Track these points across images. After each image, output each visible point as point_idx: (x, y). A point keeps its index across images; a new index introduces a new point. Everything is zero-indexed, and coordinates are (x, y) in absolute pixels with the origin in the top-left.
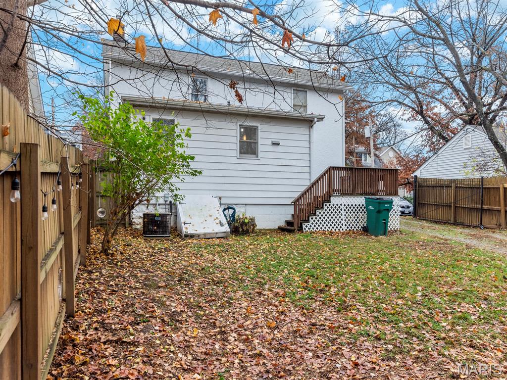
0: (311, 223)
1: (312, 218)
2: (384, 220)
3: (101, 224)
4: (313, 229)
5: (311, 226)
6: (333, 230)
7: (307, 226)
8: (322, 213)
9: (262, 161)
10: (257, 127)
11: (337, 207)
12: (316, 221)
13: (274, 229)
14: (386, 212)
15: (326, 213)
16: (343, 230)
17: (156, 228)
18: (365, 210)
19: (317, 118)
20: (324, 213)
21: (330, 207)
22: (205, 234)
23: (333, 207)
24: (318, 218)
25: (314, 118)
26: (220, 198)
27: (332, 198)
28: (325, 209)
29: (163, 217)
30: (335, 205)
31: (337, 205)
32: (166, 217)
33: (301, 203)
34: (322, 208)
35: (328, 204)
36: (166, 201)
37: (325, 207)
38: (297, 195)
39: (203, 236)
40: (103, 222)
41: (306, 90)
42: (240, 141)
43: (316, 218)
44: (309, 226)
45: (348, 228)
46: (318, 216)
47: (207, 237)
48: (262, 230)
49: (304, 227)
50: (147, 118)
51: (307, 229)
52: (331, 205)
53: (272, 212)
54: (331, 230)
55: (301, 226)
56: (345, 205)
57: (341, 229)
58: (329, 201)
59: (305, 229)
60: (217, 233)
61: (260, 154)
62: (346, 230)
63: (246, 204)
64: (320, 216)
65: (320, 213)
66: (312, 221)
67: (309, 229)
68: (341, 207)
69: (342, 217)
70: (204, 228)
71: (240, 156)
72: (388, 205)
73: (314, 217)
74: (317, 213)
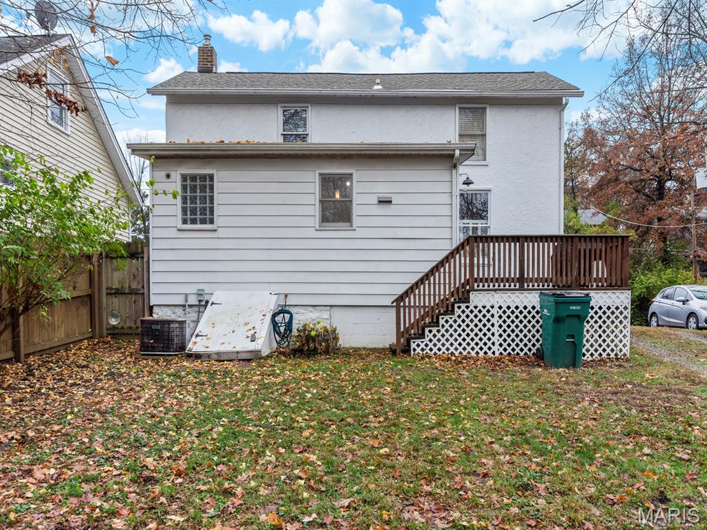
0: (427, 339)
1: (430, 331)
2: (572, 337)
3: (114, 334)
4: (431, 350)
5: (426, 345)
6: (473, 353)
7: (418, 345)
8: (451, 322)
9: (360, 233)
10: (351, 175)
11: (484, 311)
12: (439, 336)
13: (383, 349)
14: (576, 321)
15: (459, 321)
16: (494, 353)
17: (152, 341)
18: (538, 317)
19: (461, 150)
20: (455, 321)
21: (467, 312)
22: (218, 354)
23: (476, 311)
24: (443, 331)
25: (454, 150)
26: (286, 296)
27: (472, 296)
28: (456, 314)
29: (164, 324)
30: (480, 307)
31: (484, 307)
32: (169, 325)
33: (410, 302)
34: (453, 312)
35: (463, 306)
36: (200, 301)
37: (458, 312)
38: (401, 290)
39: (216, 357)
40: (116, 331)
41: (483, 106)
42: (320, 201)
43: (439, 331)
44: (422, 346)
45: (505, 350)
46: (443, 326)
47: (220, 358)
48: (360, 349)
49: (413, 346)
50: (173, 174)
51: (418, 350)
52: (471, 307)
53: (379, 319)
54: (469, 353)
55: (409, 345)
56: (500, 308)
57: (490, 353)
58: (467, 300)
59: (414, 350)
60: (238, 353)
61: (356, 221)
62: (501, 354)
63: (331, 306)
64: (447, 326)
65: (447, 321)
66: (431, 336)
67: (423, 350)
68: (492, 311)
69: (493, 330)
70: (223, 343)
71: (320, 226)
72: (578, 308)
73: (434, 330)
74: (442, 322)
